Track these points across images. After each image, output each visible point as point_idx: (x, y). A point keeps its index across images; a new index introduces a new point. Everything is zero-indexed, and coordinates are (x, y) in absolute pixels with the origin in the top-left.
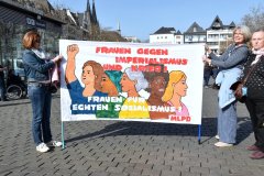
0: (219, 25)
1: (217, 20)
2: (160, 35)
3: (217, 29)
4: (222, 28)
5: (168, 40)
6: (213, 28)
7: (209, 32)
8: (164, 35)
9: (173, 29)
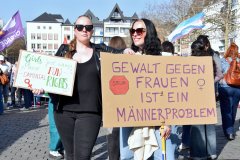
0: (119, 17)
1: (117, 10)
2: (42, 25)
3: (117, 20)
4: (123, 19)
5: (52, 32)
6: (112, 20)
7: (107, 25)
8: (48, 25)
9: (60, 17)
